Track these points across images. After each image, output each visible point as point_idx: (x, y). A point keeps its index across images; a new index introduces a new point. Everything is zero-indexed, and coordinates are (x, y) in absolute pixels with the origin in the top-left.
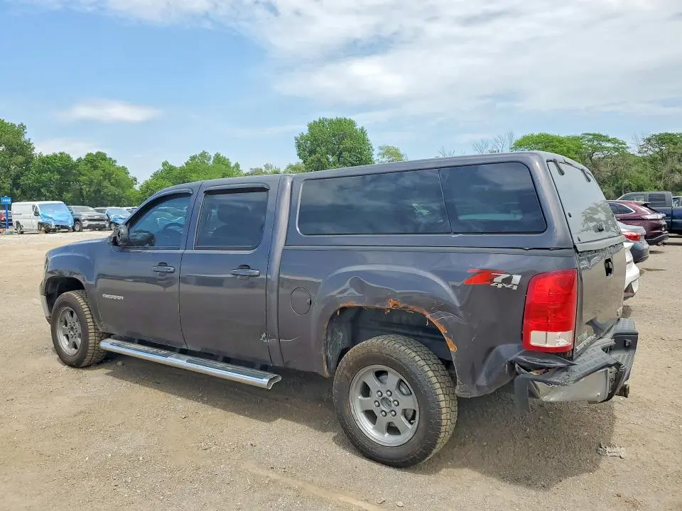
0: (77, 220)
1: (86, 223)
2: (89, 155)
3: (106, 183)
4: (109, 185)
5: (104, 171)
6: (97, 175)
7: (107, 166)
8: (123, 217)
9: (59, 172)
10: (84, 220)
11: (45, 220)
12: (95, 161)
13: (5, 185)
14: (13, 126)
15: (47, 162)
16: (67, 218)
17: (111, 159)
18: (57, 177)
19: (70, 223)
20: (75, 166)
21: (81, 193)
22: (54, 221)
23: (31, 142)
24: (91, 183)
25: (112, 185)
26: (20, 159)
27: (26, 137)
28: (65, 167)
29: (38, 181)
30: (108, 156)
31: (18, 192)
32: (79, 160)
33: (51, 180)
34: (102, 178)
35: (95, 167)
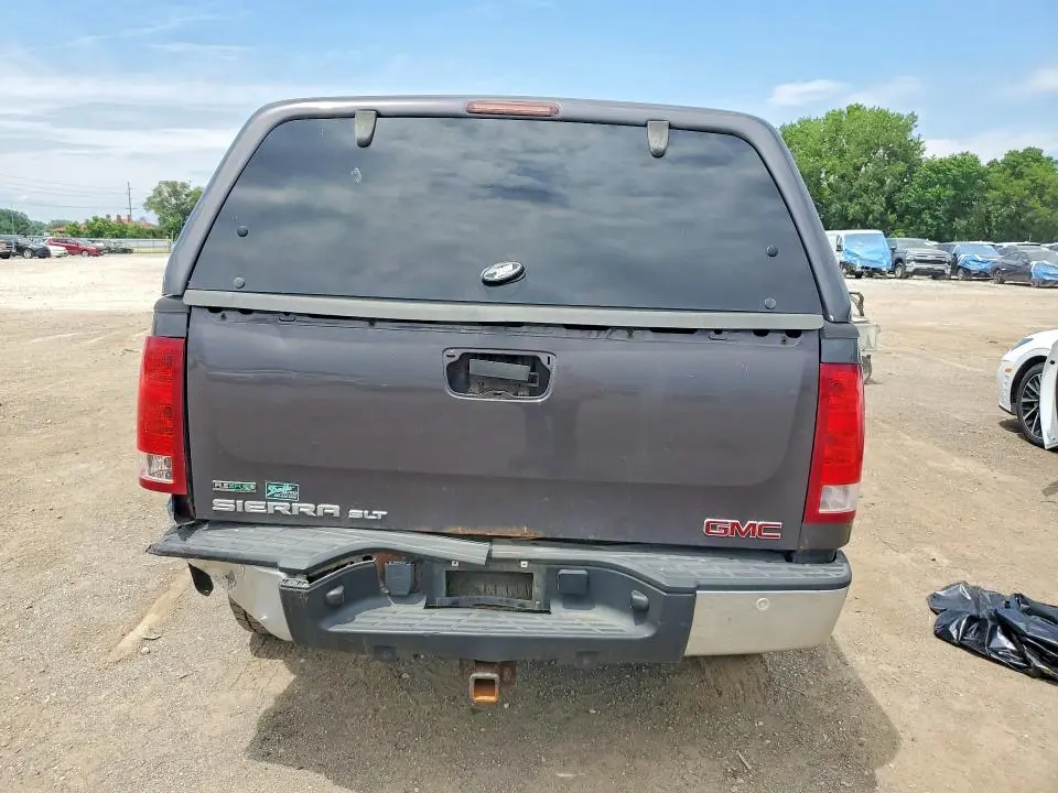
0: (898, 262)
1: (912, 267)
2: (1011, 154)
3: (1034, 202)
4: (1038, 205)
5: (1033, 181)
6: (1017, 188)
7: (1041, 172)
8: (980, 259)
9: (955, 184)
10: (909, 261)
11: (849, 258)
12: (1020, 164)
13: (875, 207)
14: (900, 118)
15: (939, 168)
16: (881, 256)
17: (1050, 159)
18: (950, 192)
19: (885, 265)
20: (982, 175)
21: (988, 218)
22: (861, 259)
23: (921, 140)
24: (1006, 202)
25: (1045, 204)
26: (901, 167)
27: (914, 134)
28: (967, 176)
29: (919, 200)
30: (1045, 155)
31: (892, 217)
32: (992, 164)
33: (939, 198)
34: (1027, 192)
35: (1019, 176)
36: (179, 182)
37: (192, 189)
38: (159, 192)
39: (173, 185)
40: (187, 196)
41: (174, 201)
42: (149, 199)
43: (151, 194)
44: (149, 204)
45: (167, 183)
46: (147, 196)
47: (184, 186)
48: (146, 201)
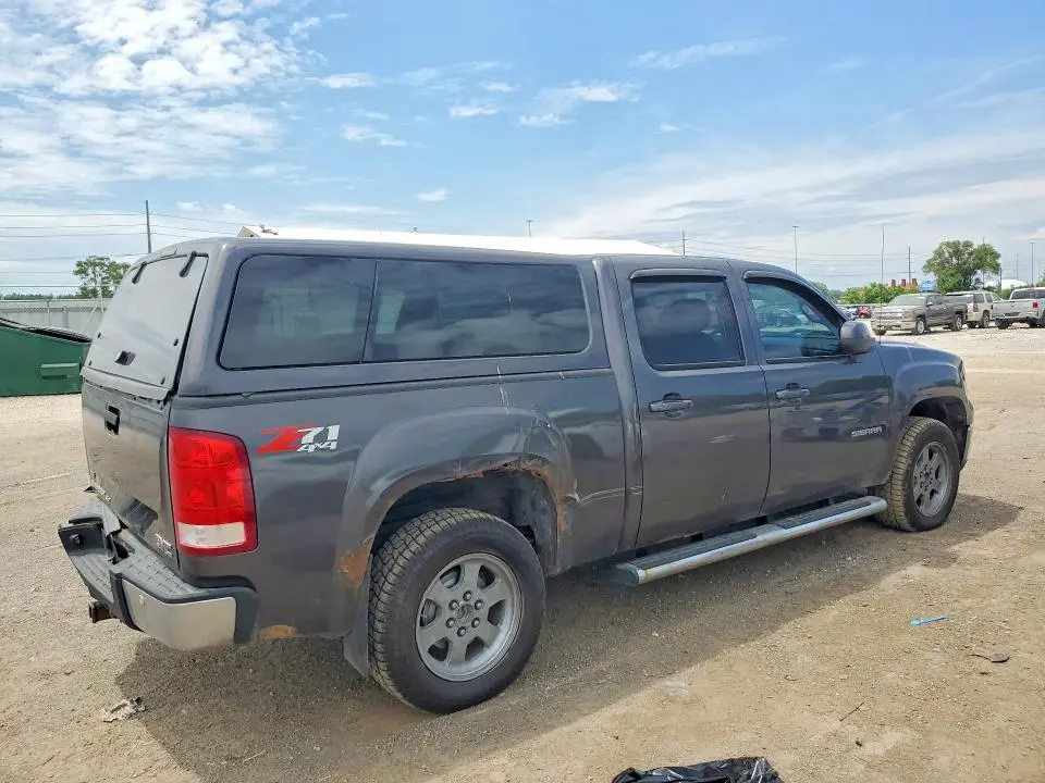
36: (961, 241)
37: (975, 247)
38: (939, 253)
39: (956, 244)
40: (971, 254)
41: (955, 261)
42: (928, 262)
43: (931, 256)
44: (929, 266)
45: (948, 244)
46: (928, 258)
47: (967, 245)
48: (925, 263)
